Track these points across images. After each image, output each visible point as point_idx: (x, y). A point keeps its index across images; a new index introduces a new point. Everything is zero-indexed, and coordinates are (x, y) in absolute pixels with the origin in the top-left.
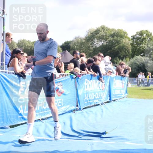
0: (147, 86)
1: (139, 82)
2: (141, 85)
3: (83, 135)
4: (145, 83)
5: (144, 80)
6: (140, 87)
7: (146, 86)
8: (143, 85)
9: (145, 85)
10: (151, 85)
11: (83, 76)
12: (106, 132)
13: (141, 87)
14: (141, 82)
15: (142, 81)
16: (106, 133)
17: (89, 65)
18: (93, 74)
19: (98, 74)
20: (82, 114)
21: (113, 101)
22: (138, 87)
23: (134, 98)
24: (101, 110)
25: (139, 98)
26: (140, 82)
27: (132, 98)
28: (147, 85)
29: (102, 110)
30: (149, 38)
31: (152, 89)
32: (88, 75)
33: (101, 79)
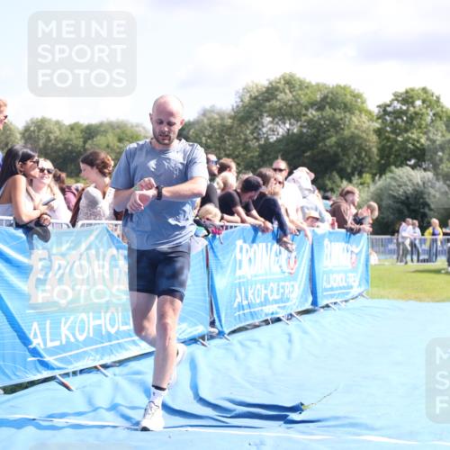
1: (401, 248)
4: (420, 251)
5: (417, 242)
6: (406, 263)
11: (229, 230)
12: (302, 405)
14: (409, 248)
15: (413, 244)
16: (303, 408)
17: (246, 198)
18: (260, 226)
19: (276, 225)
20: (227, 350)
21: (323, 307)
22: (399, 263)
23: (388, 298)
24: (287, 337)
25: (403, 299)
26: (407, 250)
27: (382, 297)
30: (431, 114)
31: (444, 269)
32: (243, 229)
33: (285, 239)
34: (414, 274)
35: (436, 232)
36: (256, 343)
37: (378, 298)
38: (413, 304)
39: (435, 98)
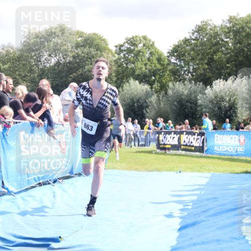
0: (144, 145)
1: (128, 137)
2: (133, 143)
3: (14, 244)
4: (140, 139)
5: (138, 134)
6: (131, 147)
7: (142, 145)
8: (137, 143)
9: (140, 143)
10: (151, 144)
12: (60, 237)
13: (133, 147)
14: (133, 137)
15: (135, 135)
16: (60, 239)
19: (46, 122)
20: (13, 202)
21: (76, 175)
22: (126, 147)
23: (119, 169)
24: (52, 194)
25: (127, 169)
26: (132, 139)
27: (114, 168)
28: (143, 143)
29: (54, 193)
30: (148, 52)
31: (154, 151)
32: (25, 124)
33: (52, 131)
34: (135, 154)
35: (150, 128)
36: (32, 198)
37: (112, 169)
38: (134, 173)
39: (151, 43)
